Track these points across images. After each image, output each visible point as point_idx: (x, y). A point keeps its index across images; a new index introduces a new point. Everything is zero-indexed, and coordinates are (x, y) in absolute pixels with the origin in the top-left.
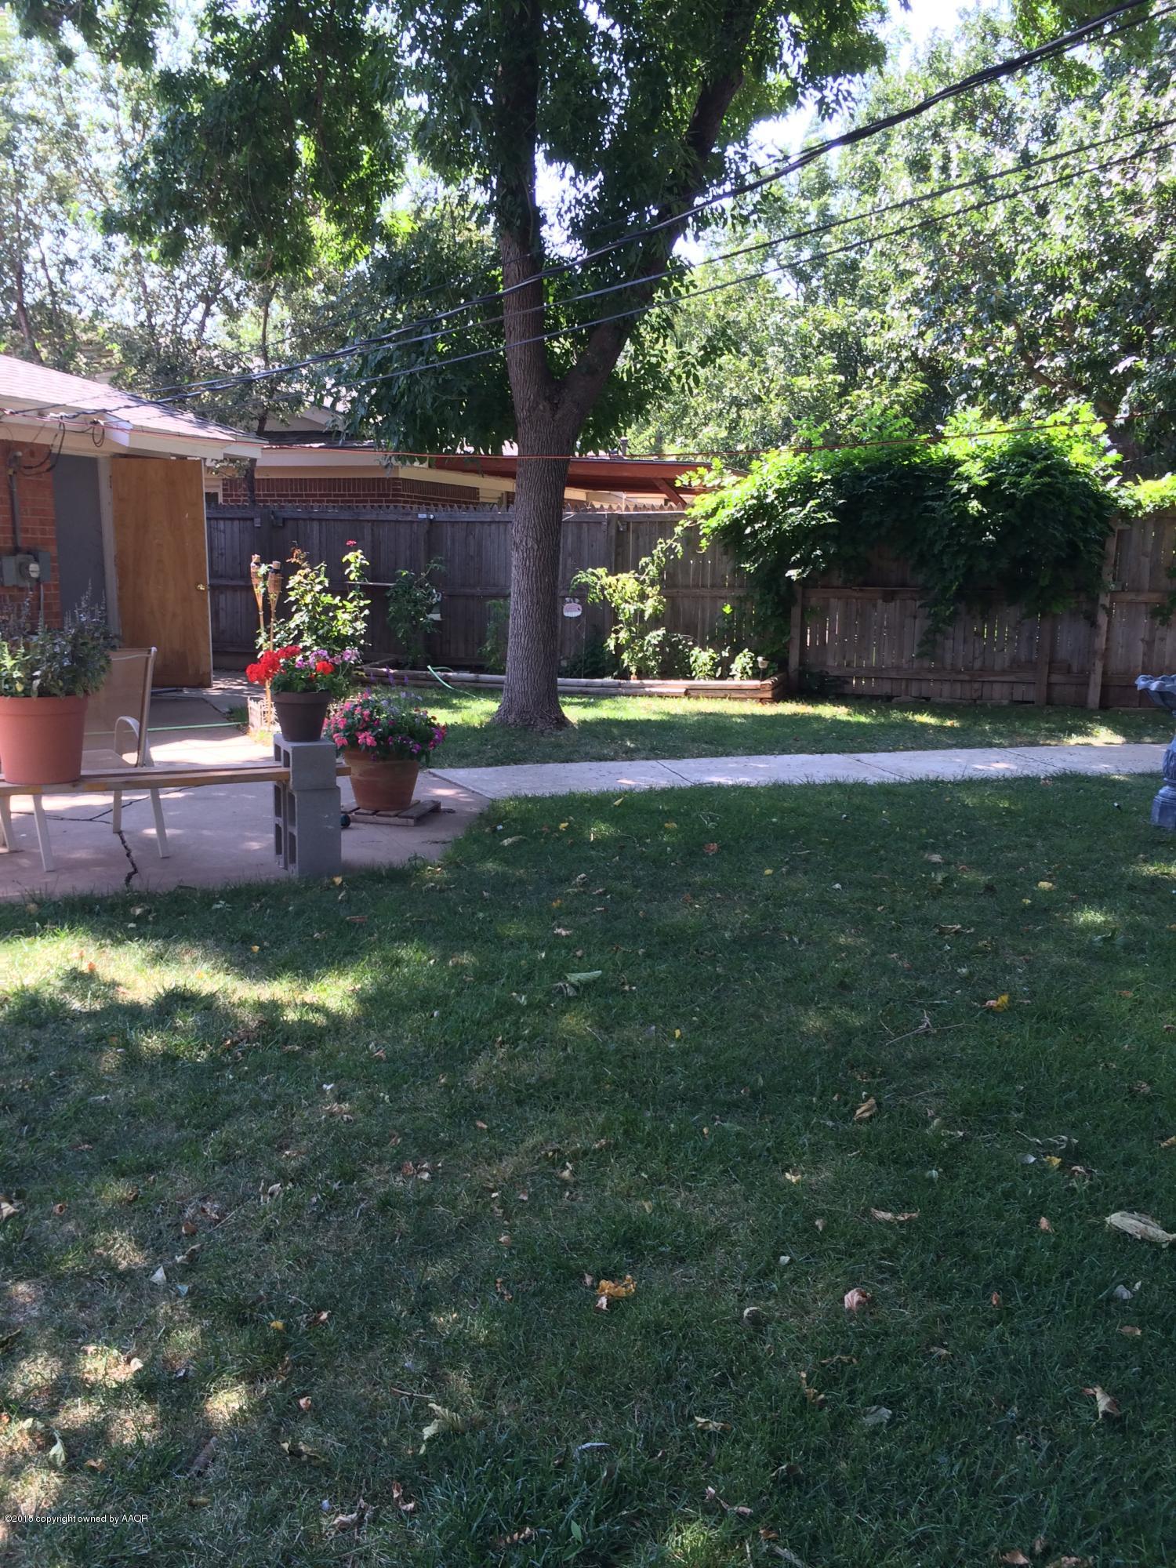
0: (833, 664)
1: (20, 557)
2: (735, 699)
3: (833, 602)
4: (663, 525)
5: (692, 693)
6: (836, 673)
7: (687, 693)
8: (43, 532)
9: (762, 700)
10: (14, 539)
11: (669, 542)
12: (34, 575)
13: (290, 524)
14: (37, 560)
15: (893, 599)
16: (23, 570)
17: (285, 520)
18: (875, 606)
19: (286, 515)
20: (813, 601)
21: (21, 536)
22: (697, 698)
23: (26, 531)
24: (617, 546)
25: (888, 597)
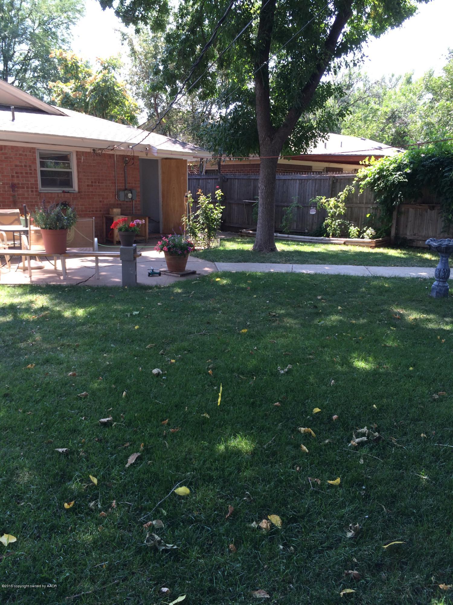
0: (409, 235)
1: (126, 192)
2: (361, 246)
3: (410, 209)
4: (349, 180)
5: (347, 243)
6: (411, 238)
7: (345, 243)
8: (135, 184)
9: (371, 247)
10: (125, 186)
11: (350, 186)
12: (130, 197)
13: (229, 180)
14: (132, 193)
15: (433, 209)
16: (126, 195)
17: (227, 179)
18: (427, 212)
19: (228, 177)
20: (403, 209)
21: (127, 185)
22: (347, 245)
23: (129, 183)
24: (332, 188)
25: (432, 208)
